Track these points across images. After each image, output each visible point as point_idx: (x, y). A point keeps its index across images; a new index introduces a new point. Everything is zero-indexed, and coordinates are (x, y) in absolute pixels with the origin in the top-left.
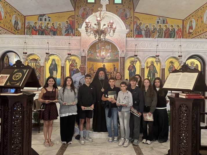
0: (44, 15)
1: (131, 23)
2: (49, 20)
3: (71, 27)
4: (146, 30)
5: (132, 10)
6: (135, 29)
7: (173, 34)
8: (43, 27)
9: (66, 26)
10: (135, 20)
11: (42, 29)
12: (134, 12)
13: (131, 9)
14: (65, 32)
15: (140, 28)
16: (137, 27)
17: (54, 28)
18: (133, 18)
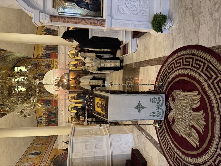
0: (37, 120)
1: (41, 60)
2: (41, 117)
3: (46, 102)
4: (47, 50)
5: (31, 59)
6: (46, 58)
7: (49, 31)
8: (46, 120)
9: (45, 105)
10: (39, 58)
11: (47, 121)
12: (33, 58)
13: (31, 61)
14: (50, 106)
15: (45, 54)
16: (44, 56)
17: (47, 113)
18: (38, 59)
